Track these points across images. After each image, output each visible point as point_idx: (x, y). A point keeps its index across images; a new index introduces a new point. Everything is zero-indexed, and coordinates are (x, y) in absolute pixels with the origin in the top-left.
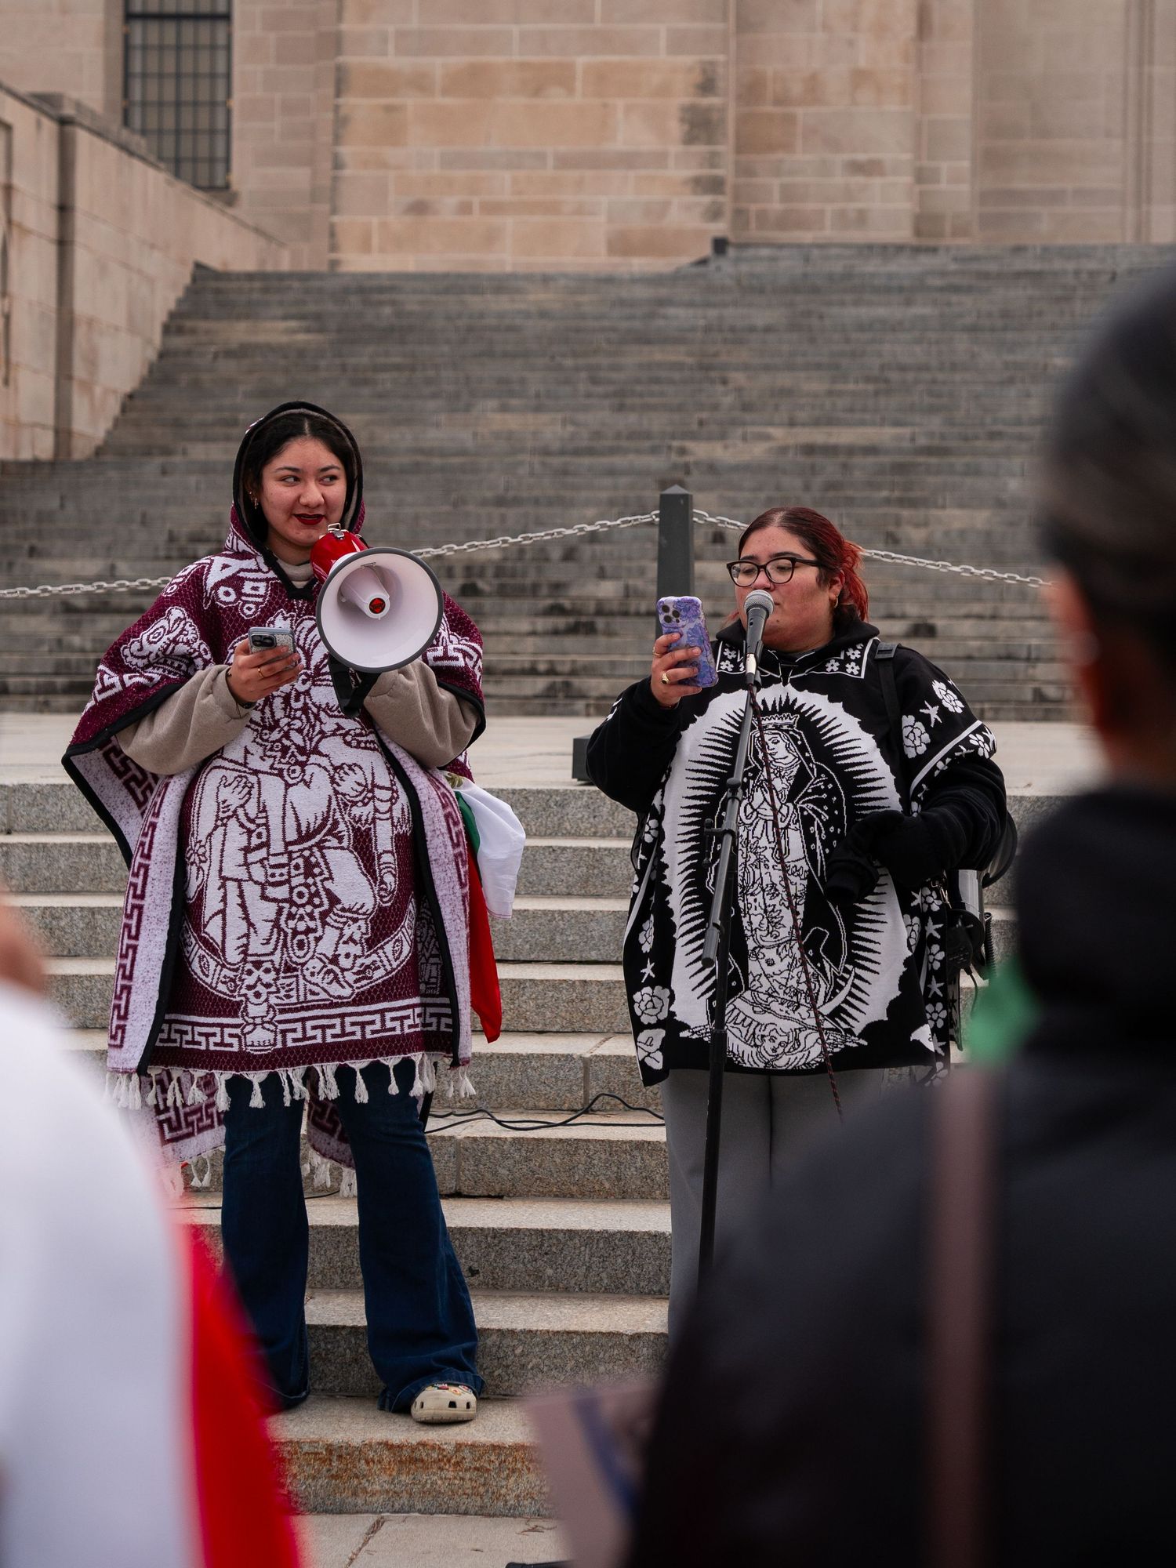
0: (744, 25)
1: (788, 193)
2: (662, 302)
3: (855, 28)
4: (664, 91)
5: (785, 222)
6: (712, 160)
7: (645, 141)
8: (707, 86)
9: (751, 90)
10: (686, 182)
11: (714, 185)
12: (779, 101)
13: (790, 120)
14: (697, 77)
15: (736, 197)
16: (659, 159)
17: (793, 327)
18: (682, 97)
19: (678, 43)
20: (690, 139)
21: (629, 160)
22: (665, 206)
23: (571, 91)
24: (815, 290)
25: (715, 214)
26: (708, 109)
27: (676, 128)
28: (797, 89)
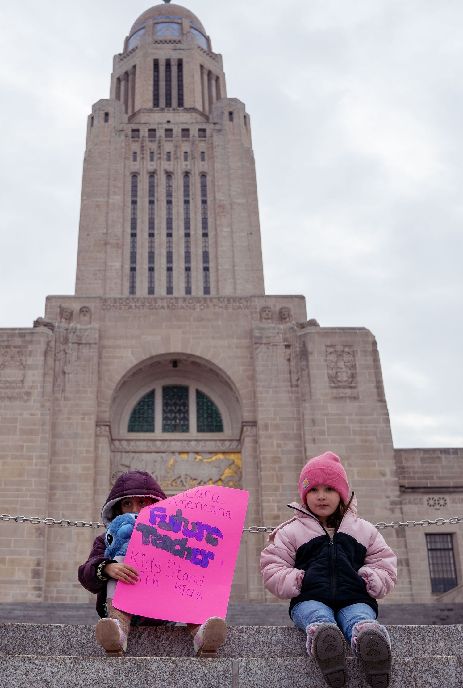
0: (49, 550)
1: (58, 592)
2: (13, 609)
3: (76, 552)
4: (28, 565)
5: (57, 599)
6: (39, 583)
7: (23, 578)
8: (38, 564)
9: (50, 566)
10: (32, 588)
11: (39, 589)
12: (57, 569)
13: (59, 574)
14: (36, 562)
15: (45, 593)
16: (26, 582)
17: (47, 616)
18: (32, 567)
19: (31, 554)
20: (34, 577)
21: (18, 582)
22: (27, 593)
23: (4, 564)
24: (54, 607)
25: (39, 596)
26: (38, 570)
27: (30, 574)
28: (61, 566)
